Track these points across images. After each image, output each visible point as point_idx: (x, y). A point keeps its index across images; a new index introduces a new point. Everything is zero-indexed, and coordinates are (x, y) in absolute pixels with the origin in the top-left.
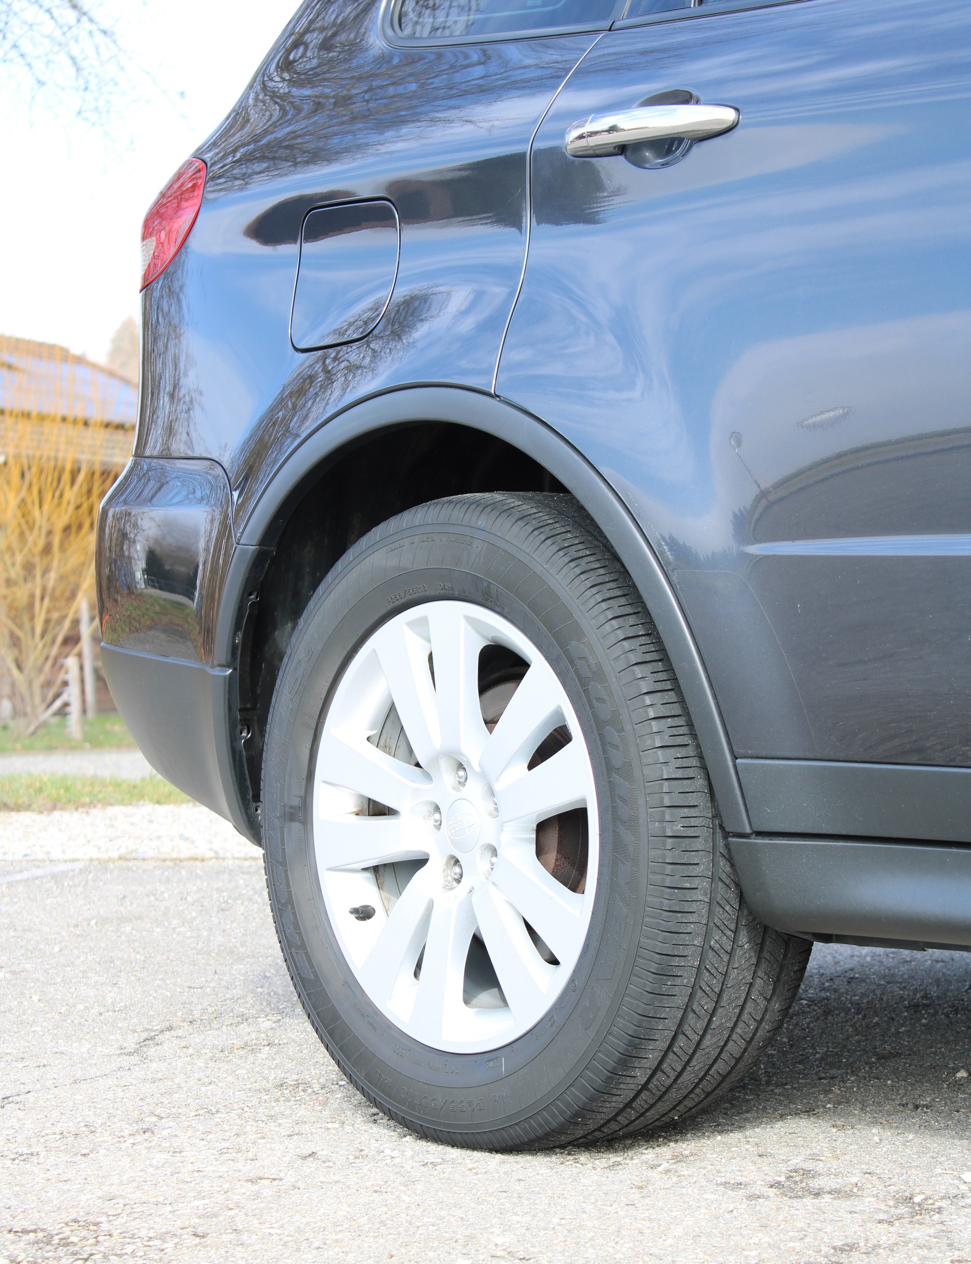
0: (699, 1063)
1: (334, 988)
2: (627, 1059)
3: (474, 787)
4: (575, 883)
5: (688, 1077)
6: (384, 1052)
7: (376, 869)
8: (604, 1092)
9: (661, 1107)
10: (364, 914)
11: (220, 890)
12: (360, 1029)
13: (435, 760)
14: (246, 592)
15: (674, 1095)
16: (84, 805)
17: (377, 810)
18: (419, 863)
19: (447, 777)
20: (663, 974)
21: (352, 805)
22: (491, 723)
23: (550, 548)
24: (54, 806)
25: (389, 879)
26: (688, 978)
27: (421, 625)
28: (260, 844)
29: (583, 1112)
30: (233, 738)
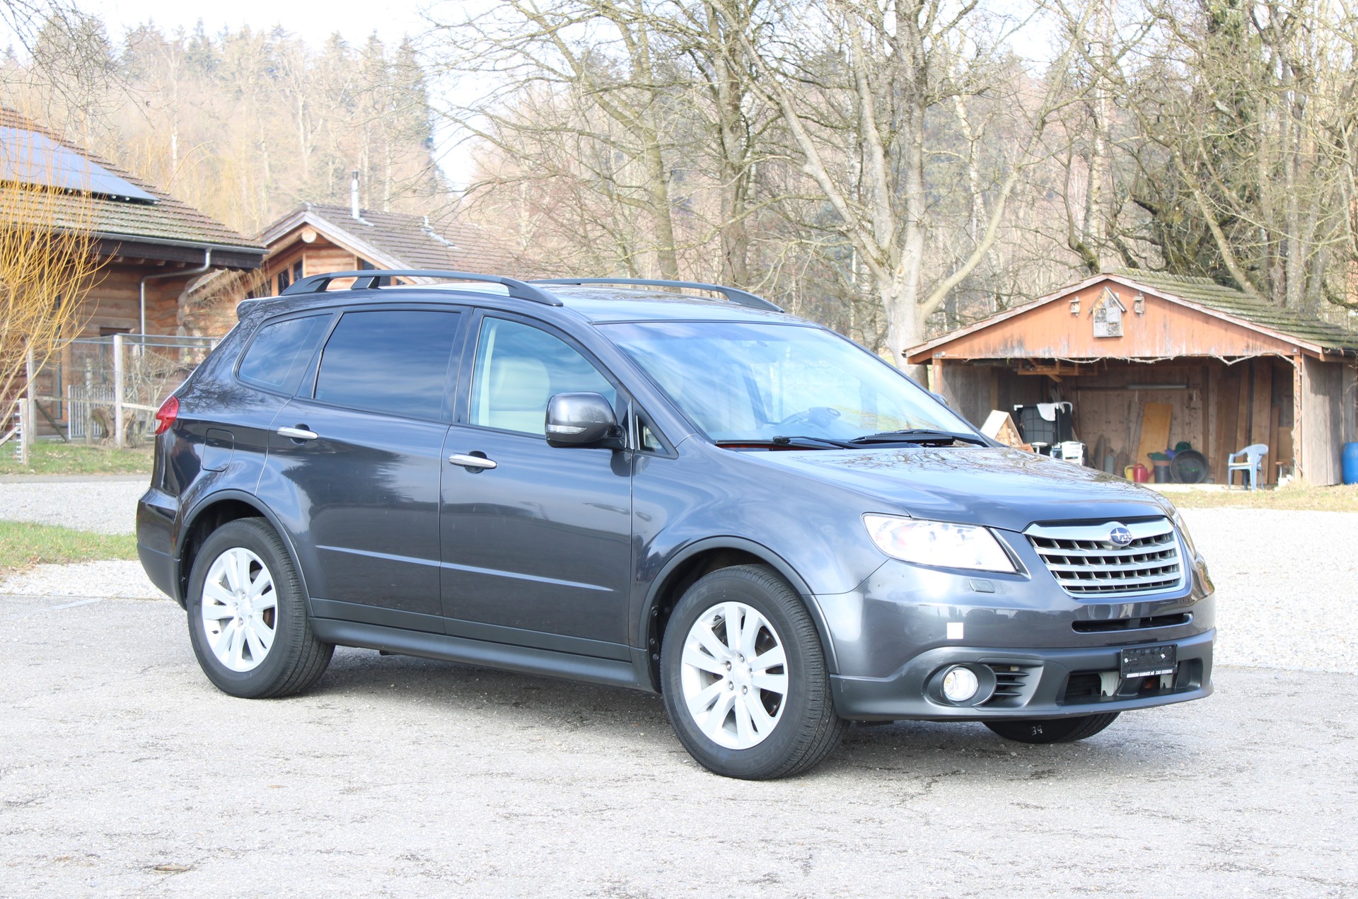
0: (302, 676)
1: (206, 653)
2: (283, 673)
3: (247, 599)
4: (271, 626)
5: (300, 680)
6: (220, 672)
7: (220, 620)
8: (276, 682)
9: (293, 688)
10: (216, 632)
11: (164, 616)
12: (213, 665)
13: (237, 591)
14: (186, 537)
15: (296, 684)
16: (84, 560)
17: (221, 604)
18: (231, 619)
19: (240, 596)
20: (292, 652)
21: (214, 602)
22: (252, 580)
23: (269, 538)
24: (68, 561)
25: (223, 623)
26: (299, 653)
27: (234, 554)
28: (186, 609)
29: (271, 687)
30: (180, 579)
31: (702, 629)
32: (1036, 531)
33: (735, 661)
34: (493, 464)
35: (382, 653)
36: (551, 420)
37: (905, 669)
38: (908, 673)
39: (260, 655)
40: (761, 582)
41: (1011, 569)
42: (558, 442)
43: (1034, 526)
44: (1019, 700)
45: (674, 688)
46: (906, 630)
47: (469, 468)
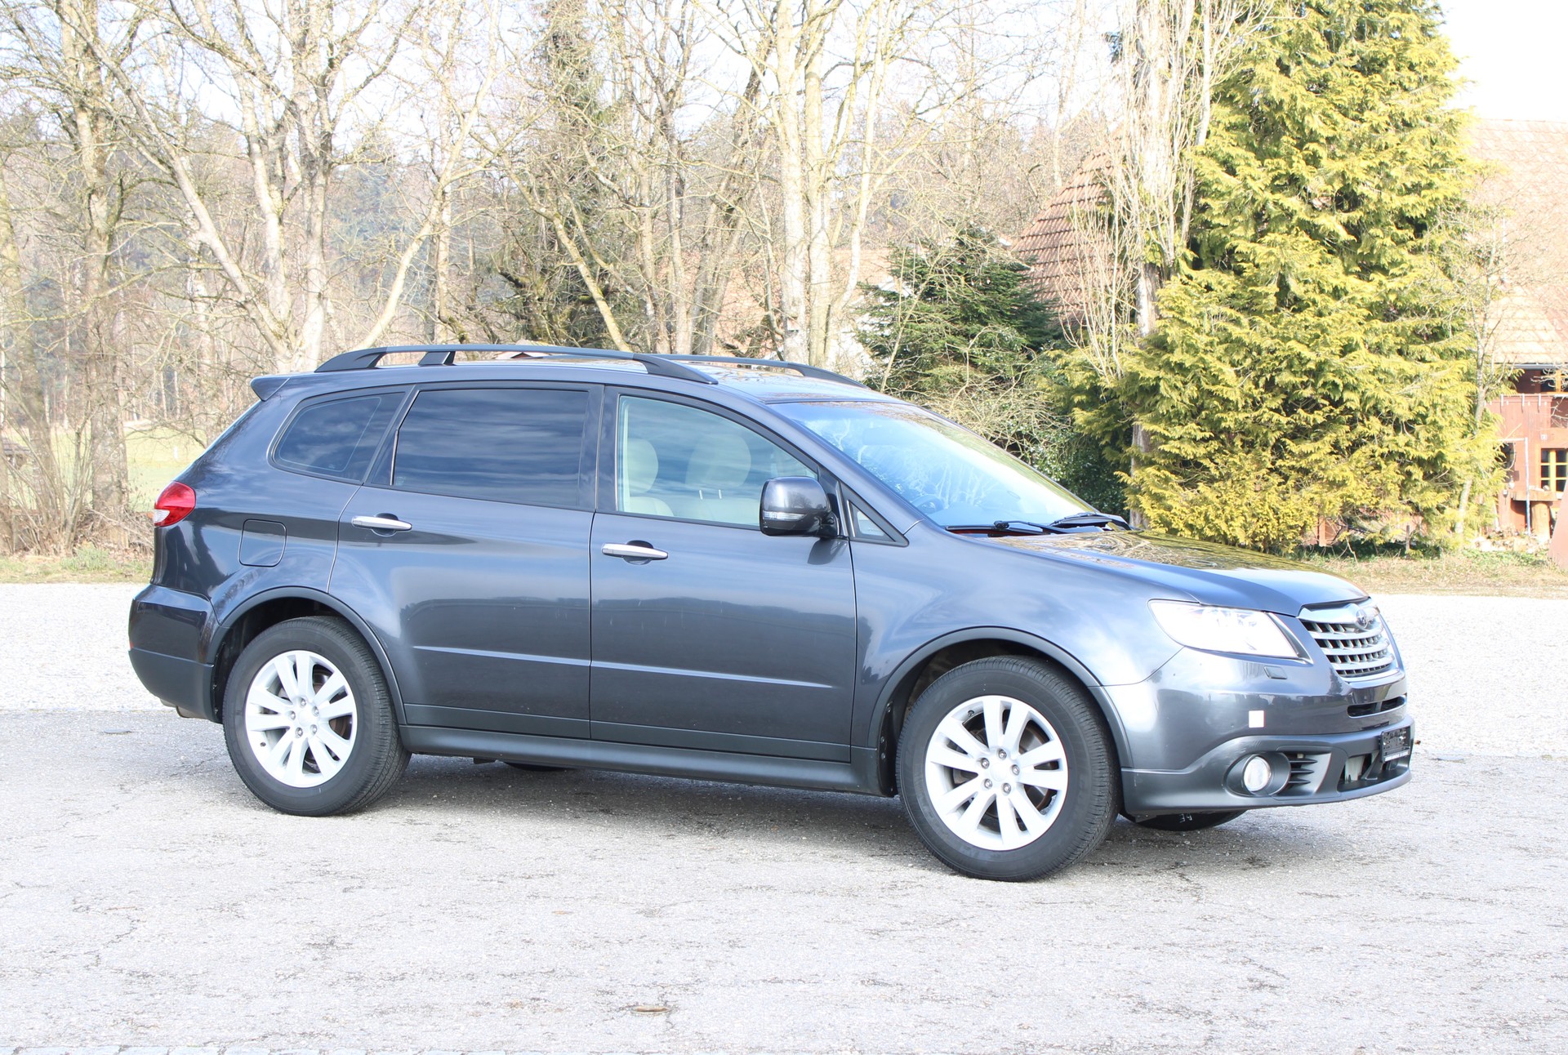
1: (253, 769)
2: (364, 787)
3: (309, 708)
4: (347, 737)
6: (273, 788)
7: (270, 731)
8: (354, 797)
10: (263, 744)
13: (295, 698)
14: (223, 641)
17: (272, 712)
18: (286, 729)
19: (299, 704)
20: (376, 763)
21: (261, 711)
22: (317, 687)
23: (343, 638)
25: (275, 734)
27: (289, 658)
30: (211, 686)
31: (952, 725)
32: (1306, 615)
33: (993, 758)
34: (664, 555)
35: (477, 761)
36: (766, 507)
37: (1204, 760)
38: (1209, 764)
39: (329, 769)
40: (1031, 674)
41: (1293, 654)
42: (771, 529)
43: (1305, 610)
44: (1306, 788)
45: (917, 788)
46: (1208, 721)
47: (631, 558)
